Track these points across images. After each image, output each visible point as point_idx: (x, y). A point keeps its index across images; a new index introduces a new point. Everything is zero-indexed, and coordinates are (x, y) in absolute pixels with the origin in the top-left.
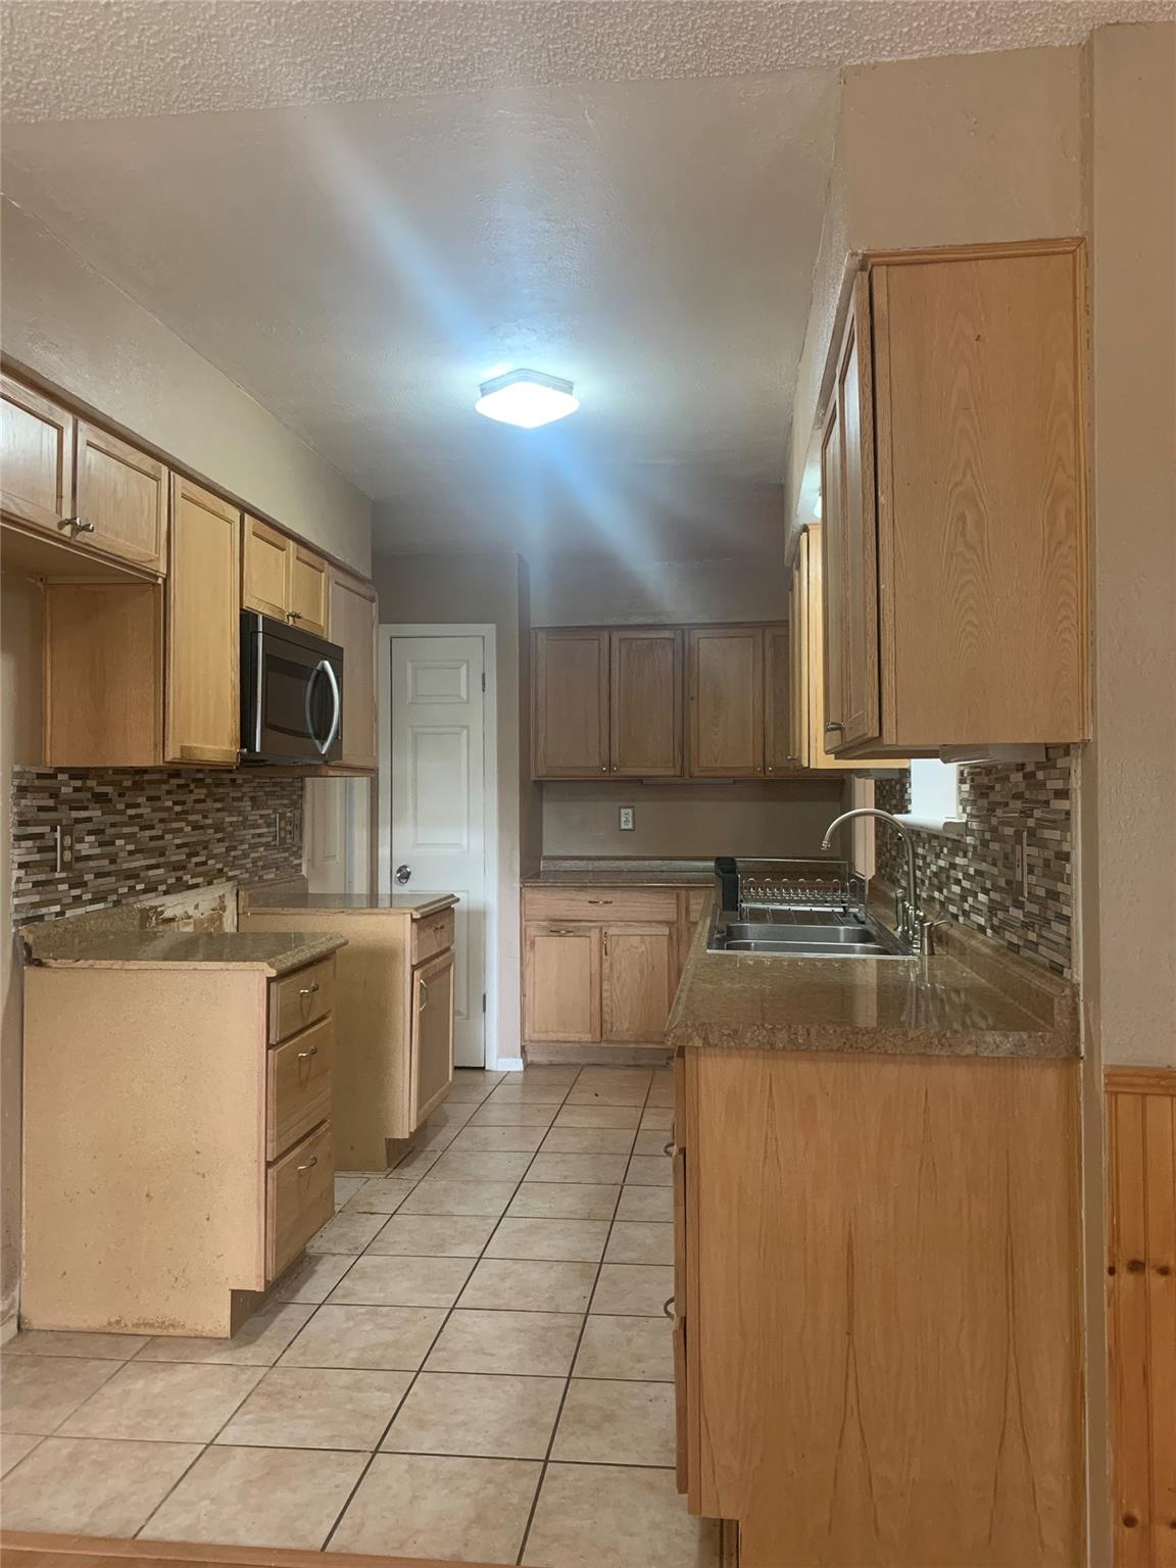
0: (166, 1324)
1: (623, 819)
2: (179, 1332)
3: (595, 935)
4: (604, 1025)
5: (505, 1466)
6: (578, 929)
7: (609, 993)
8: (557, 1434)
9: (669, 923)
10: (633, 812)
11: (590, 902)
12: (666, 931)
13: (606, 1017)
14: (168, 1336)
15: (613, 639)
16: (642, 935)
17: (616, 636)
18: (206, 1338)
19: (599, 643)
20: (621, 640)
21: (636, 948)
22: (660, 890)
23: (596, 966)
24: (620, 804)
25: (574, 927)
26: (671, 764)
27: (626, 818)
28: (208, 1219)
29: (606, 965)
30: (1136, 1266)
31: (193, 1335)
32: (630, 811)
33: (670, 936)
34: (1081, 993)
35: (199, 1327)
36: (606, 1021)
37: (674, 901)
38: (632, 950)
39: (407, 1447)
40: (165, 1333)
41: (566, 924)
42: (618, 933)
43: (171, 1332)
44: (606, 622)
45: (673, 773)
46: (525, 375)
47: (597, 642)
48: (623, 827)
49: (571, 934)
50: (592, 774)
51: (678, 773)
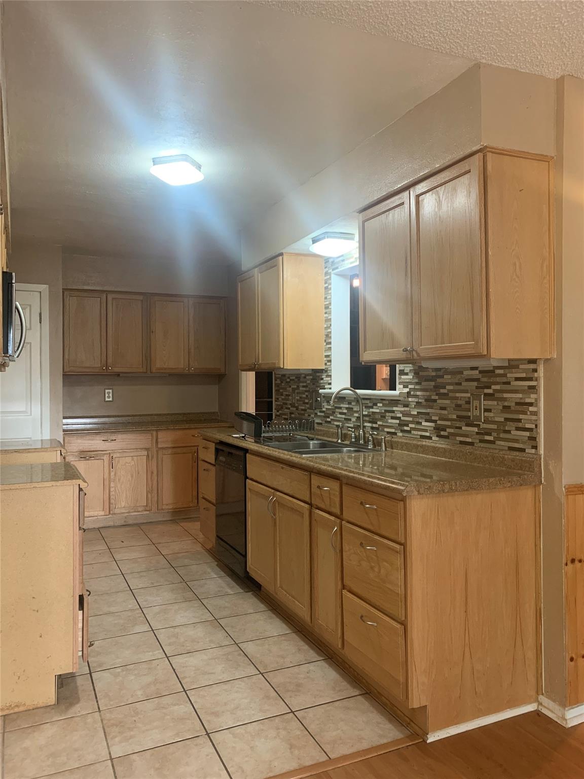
0: (12, 706)
1: (107, 395)
2: (22, 709)
3: (106, 458)
4: (111, 506)
5: (277, 719)
6: (97, 455)
7: (114, 488)
8: (285, 700)
9: (147, 449)
10: (112, 392)
11: (103, 440)
12: (146, 453)
13: (112, 501)
14: (14, 713)
15: (108, 297)
16: (132, 456)
17: (110, 297)
18: (41, 708)
19: (101, 300)
20: (113, 299)
21: (130, 463)
22: (142, 432)
23: (106, 476)
24: (106, 387)
25: (94, 454)
26: (141, 366)
27: (109, 395)
28: (41, 636)
29: (112, 474)
30: (573, 561)
31: (31, 708)
32: (111, 391)
33: (148, 456)
34: (542, 458)
35: (36, 703)
36: (112, 504)
37: (150, 437)
38: (127, 464)
39: (220, 727)
40: (12, 711)
41: (89, 453)
42: (119, 456)
43: (16, 710)
44: (105, 288)
45: (141, 371)
46: (186, 158)
47: (99, 299)
48: (107, 399)
49: (93, 458)
50: (97, 371)
51: (145, 371)
